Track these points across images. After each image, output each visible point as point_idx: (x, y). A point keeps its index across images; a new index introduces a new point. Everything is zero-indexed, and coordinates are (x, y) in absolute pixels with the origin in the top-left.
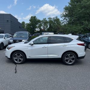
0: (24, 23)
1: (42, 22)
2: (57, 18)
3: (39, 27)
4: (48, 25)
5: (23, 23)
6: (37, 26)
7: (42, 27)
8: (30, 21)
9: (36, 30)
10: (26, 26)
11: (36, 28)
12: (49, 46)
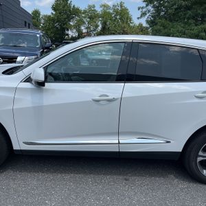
0: (39, 14)
1: (83, 13)
2: (121, 6)
3: (78, 27)
4: (99, 23)
5: (36, 13)
6: (71, 23)
7: (83, 28)
8: (54, 8)
9: (68, 35)
10: (43, 21)
11: (68, 30)
12: (126, 94)
